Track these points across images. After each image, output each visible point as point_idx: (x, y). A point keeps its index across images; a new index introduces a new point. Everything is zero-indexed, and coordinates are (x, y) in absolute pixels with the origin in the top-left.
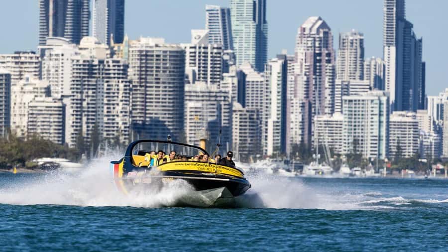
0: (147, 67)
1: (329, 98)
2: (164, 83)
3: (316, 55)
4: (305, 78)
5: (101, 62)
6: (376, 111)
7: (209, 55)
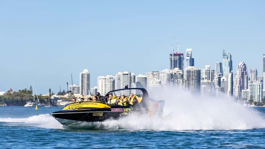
0: (189, 75)
1: (246, 85)
2: (194, 80)
3: (242, 73)
4: (239, 79)
5: (175, 74)
6: (259, 88)
7: (211, 72)
